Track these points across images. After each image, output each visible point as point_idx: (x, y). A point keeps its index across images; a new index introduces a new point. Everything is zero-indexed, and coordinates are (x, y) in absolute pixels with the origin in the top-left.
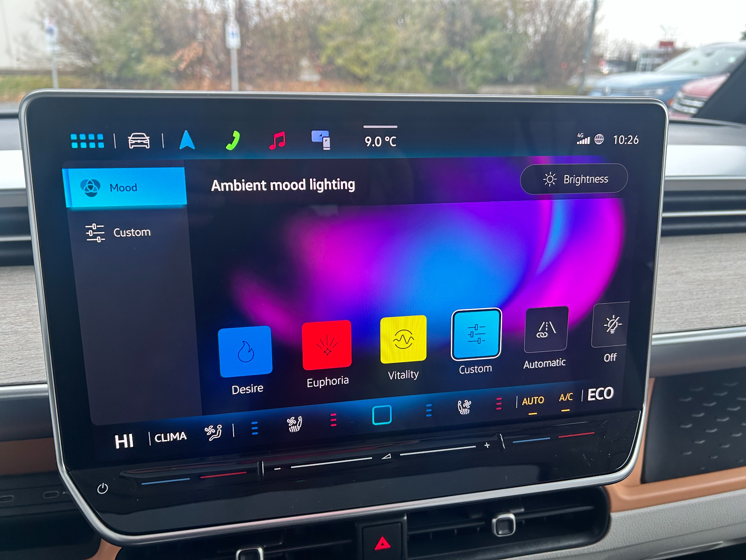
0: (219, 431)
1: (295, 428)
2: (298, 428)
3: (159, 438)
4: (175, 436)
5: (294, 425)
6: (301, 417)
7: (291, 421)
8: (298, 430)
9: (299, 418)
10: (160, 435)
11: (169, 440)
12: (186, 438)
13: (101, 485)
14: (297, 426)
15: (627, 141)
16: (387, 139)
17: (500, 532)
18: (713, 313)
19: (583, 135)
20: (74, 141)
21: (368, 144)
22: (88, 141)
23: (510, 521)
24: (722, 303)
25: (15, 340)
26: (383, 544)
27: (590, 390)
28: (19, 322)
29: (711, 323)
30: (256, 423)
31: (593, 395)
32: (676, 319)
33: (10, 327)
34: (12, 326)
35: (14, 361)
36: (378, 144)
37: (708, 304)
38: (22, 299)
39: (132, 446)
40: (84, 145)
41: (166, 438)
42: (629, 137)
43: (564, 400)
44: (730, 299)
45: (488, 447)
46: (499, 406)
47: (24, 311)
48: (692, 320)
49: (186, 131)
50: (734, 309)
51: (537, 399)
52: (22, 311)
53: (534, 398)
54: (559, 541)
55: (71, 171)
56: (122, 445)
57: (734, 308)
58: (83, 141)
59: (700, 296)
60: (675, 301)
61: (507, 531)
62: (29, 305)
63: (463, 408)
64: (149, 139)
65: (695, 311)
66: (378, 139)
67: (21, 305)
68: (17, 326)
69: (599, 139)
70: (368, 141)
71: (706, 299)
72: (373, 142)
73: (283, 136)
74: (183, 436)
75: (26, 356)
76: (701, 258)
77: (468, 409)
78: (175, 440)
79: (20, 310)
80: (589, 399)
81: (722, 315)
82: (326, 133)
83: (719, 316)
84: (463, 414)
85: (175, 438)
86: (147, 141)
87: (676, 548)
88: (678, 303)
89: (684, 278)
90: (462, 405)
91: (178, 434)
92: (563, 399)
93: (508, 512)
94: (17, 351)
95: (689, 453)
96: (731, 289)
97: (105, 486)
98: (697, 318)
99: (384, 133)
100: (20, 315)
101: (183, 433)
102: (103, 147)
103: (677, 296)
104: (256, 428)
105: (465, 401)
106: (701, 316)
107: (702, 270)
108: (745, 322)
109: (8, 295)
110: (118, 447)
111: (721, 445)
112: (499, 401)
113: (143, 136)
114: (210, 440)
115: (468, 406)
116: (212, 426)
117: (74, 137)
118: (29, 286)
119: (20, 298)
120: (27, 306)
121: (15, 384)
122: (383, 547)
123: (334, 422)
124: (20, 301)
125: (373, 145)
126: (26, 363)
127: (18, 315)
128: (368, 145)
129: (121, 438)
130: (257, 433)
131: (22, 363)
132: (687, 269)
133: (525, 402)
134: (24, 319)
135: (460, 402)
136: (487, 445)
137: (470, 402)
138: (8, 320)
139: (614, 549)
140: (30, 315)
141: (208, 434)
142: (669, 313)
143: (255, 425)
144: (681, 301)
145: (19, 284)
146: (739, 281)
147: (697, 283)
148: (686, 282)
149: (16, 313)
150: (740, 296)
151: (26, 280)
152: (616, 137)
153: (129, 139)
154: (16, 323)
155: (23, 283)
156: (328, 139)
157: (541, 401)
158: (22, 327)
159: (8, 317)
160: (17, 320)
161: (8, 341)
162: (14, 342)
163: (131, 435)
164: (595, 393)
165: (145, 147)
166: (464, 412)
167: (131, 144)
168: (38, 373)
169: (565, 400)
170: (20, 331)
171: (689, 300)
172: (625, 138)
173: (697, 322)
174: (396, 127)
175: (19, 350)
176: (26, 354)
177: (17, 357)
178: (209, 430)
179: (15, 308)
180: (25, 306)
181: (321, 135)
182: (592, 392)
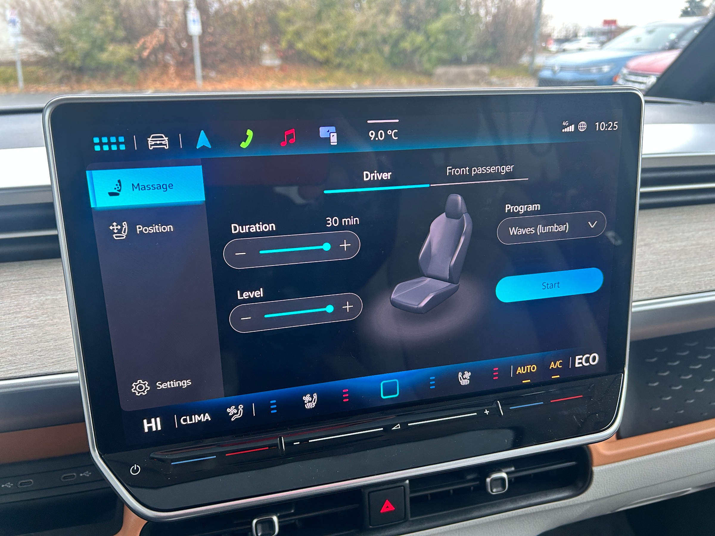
0: (241, 411)
1: (310, 405)
2: (313, 404)
3: (185, 420)
4: (199, 417)
5: (309, 402)
6: (315, 394)
7: (307, 398)
8: (313, 407)
9: (314, 395)
10: (185, 417)
11: (194, 422)
12: (210, 419)
13: (133, 467)
14: (312, 402)
15: (607, 127)
16: (389, 132)
17: (494, 490)
18: (680, 281)
19: (567, 123)
20: (97, 144)
21: (372, 137)
22: (109, 144)
23: (503, 479)
24: (688, 271)
25: (33, 333)
26: (387, 507)
27: (577, 357)
28: (35, 315)
29: (678, 290)
30: (275, 401)
31: (580, 361)
32: (647, 288)
33: (26, 320)
34: (28, 319)
35: (34, 353)
36: (381, 137)
37: (675, 273)
38: (35, 293)
39: (159, 428)
40: (106, 148)
41: (191, 420)
42: (609, 123)
43: (554, 368)
44: (695, 267)
45: (487, 414)
46: (495, 376)
47: (37, 305)
48: (662, 288)
49: (202, 131)
50: (698, 277)
51: (530, 368)
52: (36, 304)
53: (527, 366)
54: (546, 495)
55: (94, 172)
56: (150, 428)
57: (699, 275)
58: (105, 144)
59: (667, 266)
60: (645, 271)
61: (500, 489)
62: (42, 299)
63: (464, 379)
64: (167, 139)
65: (664, 280)
66: (381, 133)
67: (34, 299)
68: (33, 320)
69: (583, 126)
70: (372, 134)
71: (673, 268)
72: (376, 136)
73: (293, 133)
74: (207, 417)
75: (45, 348)
76: (666, 229)
77: (468, 379)
78: (200, 421)
79: (33, 304)
80: (577, 365)
81: (689, 282)
82: (333, 129)
83: (686, 283)
84: (463, 385)
85: (199, 419)
86: (166, 142)
87: (650, 496)
88: (648, 272)
89: (652, 249)
90: (462, 376)
91: (202, 415)
92: (553, 366)
93: (500, 471)
94: (36, 343)
95: (658, 409)
96: (694, 257)
97: (137, 467)
98: (666, 286)
99: (385, 127)
100: (35, 308)
101: (207, 414)
102: (124, 149)
103: (647, 266)
104: (275, 406)
105: (465, 373)
106: (669, 284)
107: (667, 241)
108: (714, 288)
109: (20, 289)
110: (146, 430)
111: (686, 400)
112: (496, 371)
113: (162, 137)
114: (232, 420)
115: (468, 377)
116: (234, 407)
117: (96, 140)
118: (40, 280)
119: (32, 292)
120: (40, 300)
121: (37, 375)
122: (388, 510)
123: (346, 398)
124: (33, 295)
125: (377, 139)
126: (46, 354)
127: (32, 308)
128: (372, 139)
129: (149, 422)
130: (275, 411)
131: (42, 354)
132: (654, 241)
133: (519, 370)
134: (39, 312)
135: (460, 374)
136: (487, 412)
137: (470, 373)
138: (24, 314)
139: (596, 500)
140: (44, 308)
141: (230, 414)
142: (641, 283)
143: (273, 404)
144: (650, 271)
145: (30, 279)
146: (701, 250)
147: (663, 253)
148: (654, 253)
149: (30, 307)
150: (703, 264)
151: (36, 275)
152: (597, 124)
153: (148, 140)
154: (31, 317)
155: (33, 277)
156: (335, 134)
157: (534, 369)
158: (38, 320)
159: (23, 311)
160: (32, 313)
161: (26, 334)
162: (32, 335)
163: (158, 419)
164: (582, 360)
165: (164, 147)
166: (464, 382)
167: (150, 145)
168: (59, 364)
169: (556, 367)
170: (36, 324)
171: (657, 270)
172: (605, 125)
173: (666, 289)
174: (397, 121)
175: (38, 343)
176: (45, 346)
177: (37, 349)
178: (231, 411)
179: (29, 302)
180: (38, 300)
181: (328, 131)
182: (579, 359)
